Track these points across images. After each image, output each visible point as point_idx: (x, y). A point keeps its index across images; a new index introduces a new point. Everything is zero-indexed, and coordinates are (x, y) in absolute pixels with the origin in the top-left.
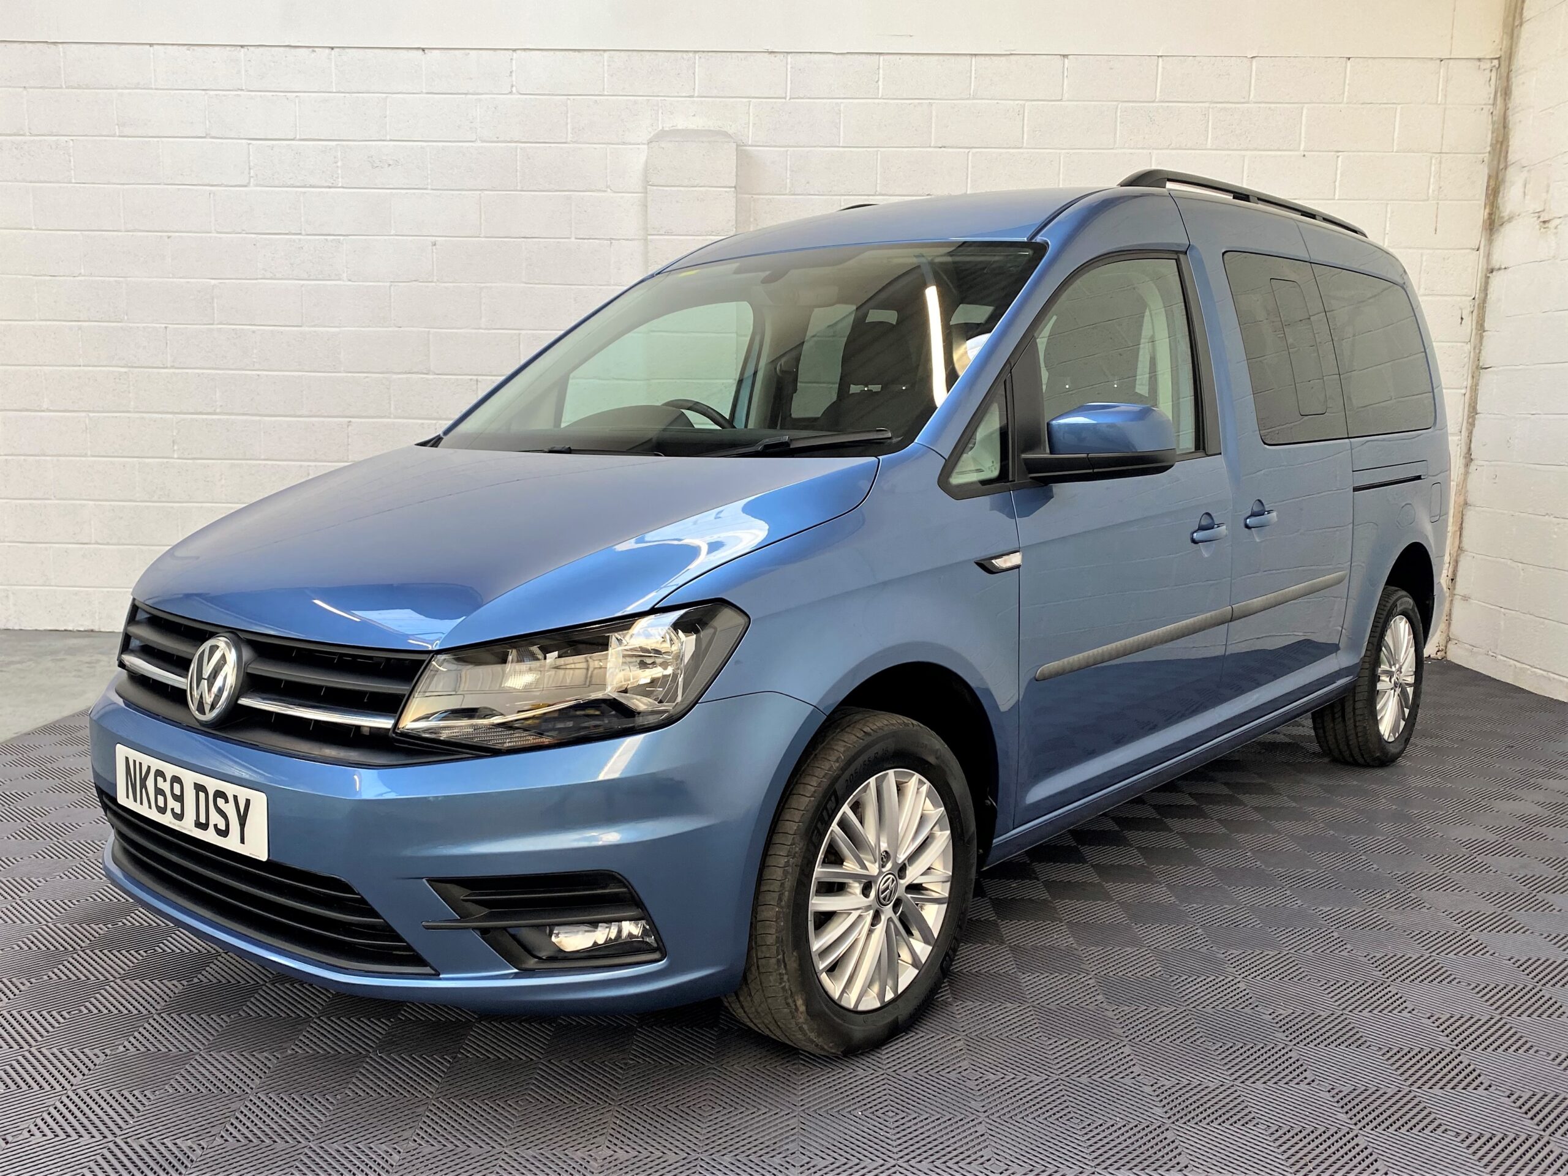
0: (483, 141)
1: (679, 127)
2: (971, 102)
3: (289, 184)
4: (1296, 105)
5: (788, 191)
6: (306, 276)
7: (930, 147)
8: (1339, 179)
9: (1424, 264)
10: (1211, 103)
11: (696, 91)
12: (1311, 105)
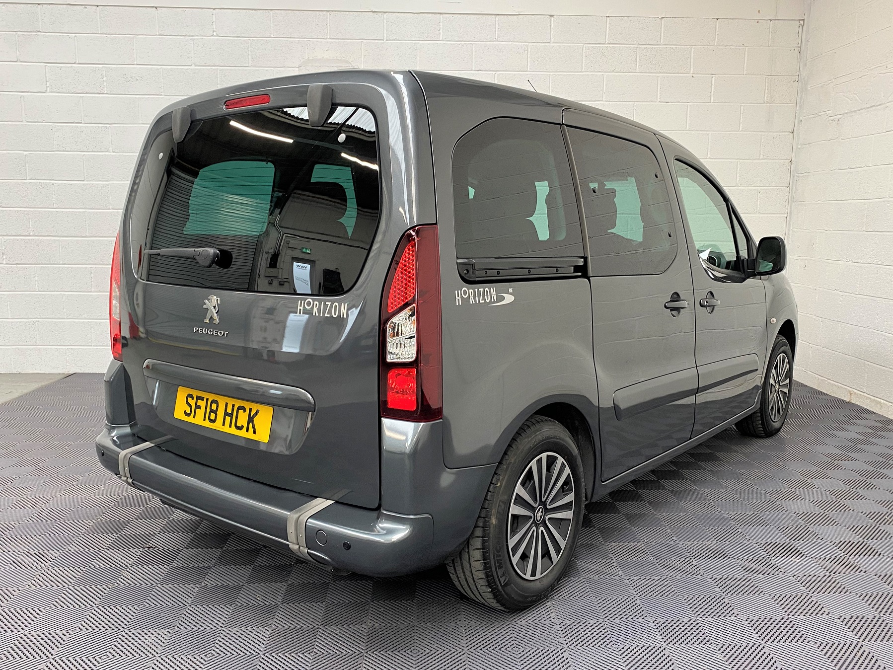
0: (196, 66)
1: (319, 57)
2: (496, 43)
3: (72, 91)
4: (688, 47)
6: (86, 149)
7: (472, 70)
8: (713, 91)
9: (762, 141)
10: (639, 44)
11: (328, 34)
12: (696, 47)
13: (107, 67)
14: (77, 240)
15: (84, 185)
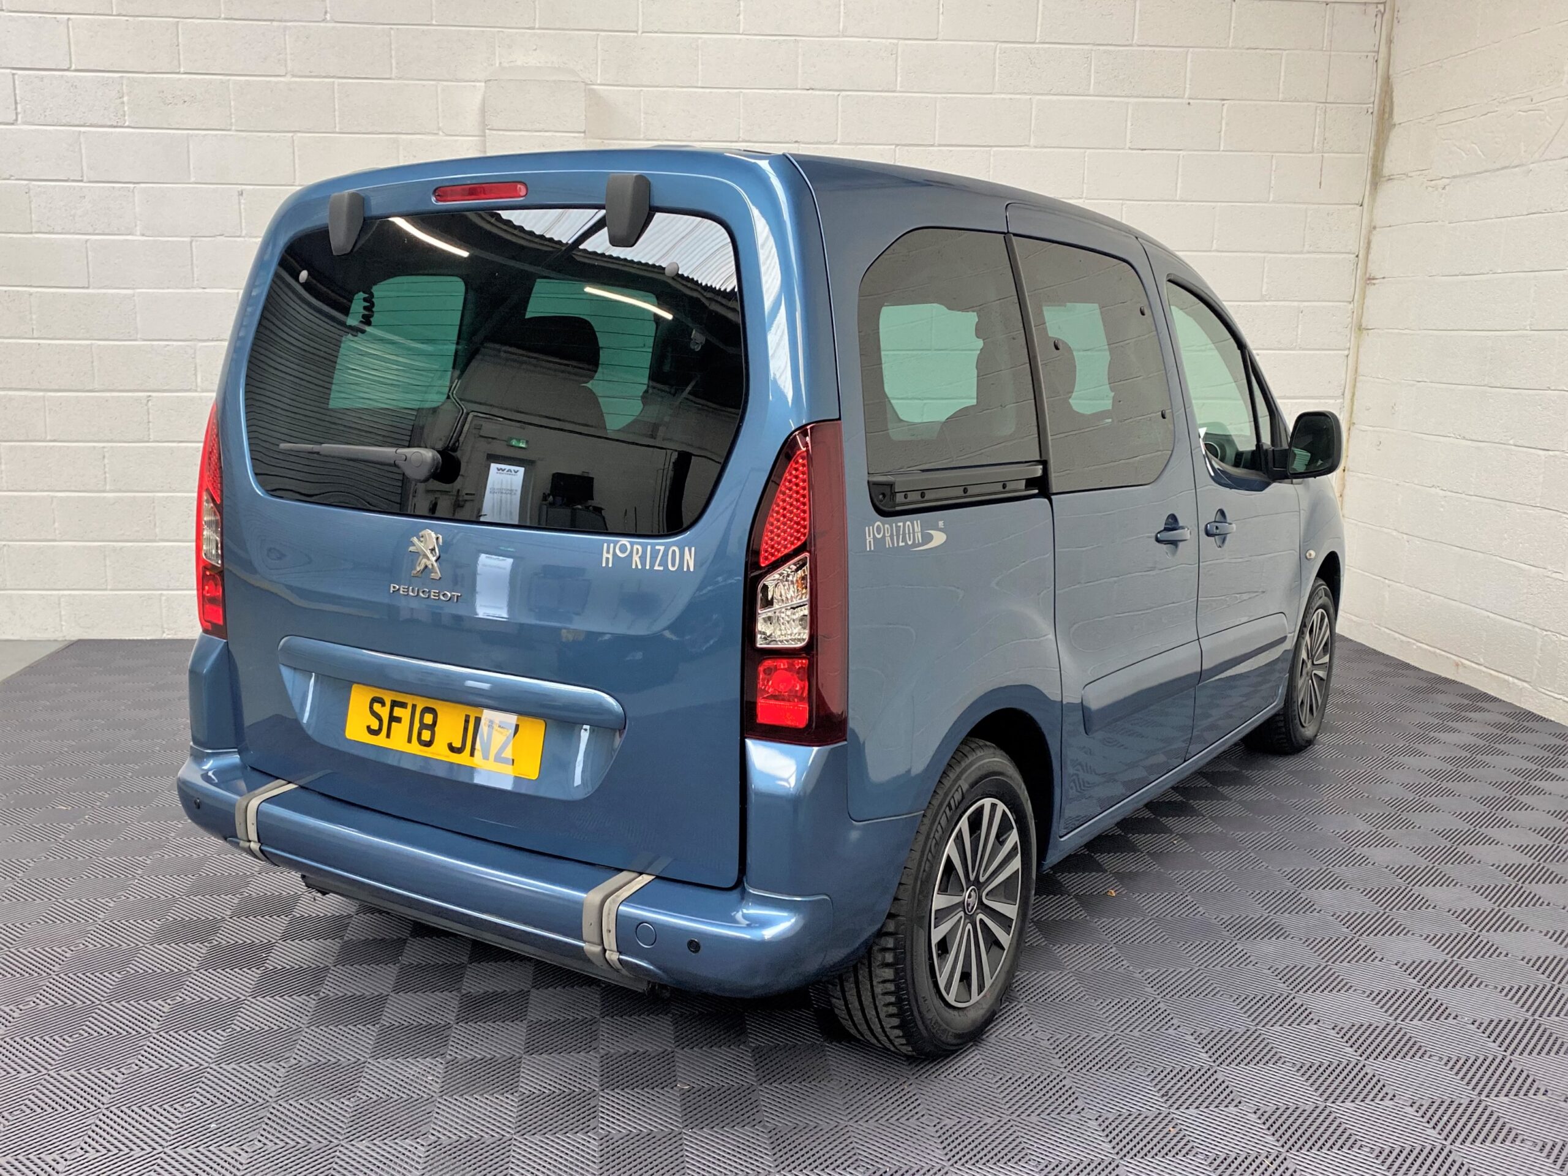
0: (294, 76)
1: (519, 63)
2: (840, 39)
3: (64, 121)
4: (1182, 49)
5: (641, 136)
6: (91, 230)
7: (797, 89)
8: (1223, 129)
9: (1309, 220)
10: (1094, 44)
11: (537, 21)
12: (1196, 50)
13: (129, 78)
14: (77, 397)
15: (88, 295)
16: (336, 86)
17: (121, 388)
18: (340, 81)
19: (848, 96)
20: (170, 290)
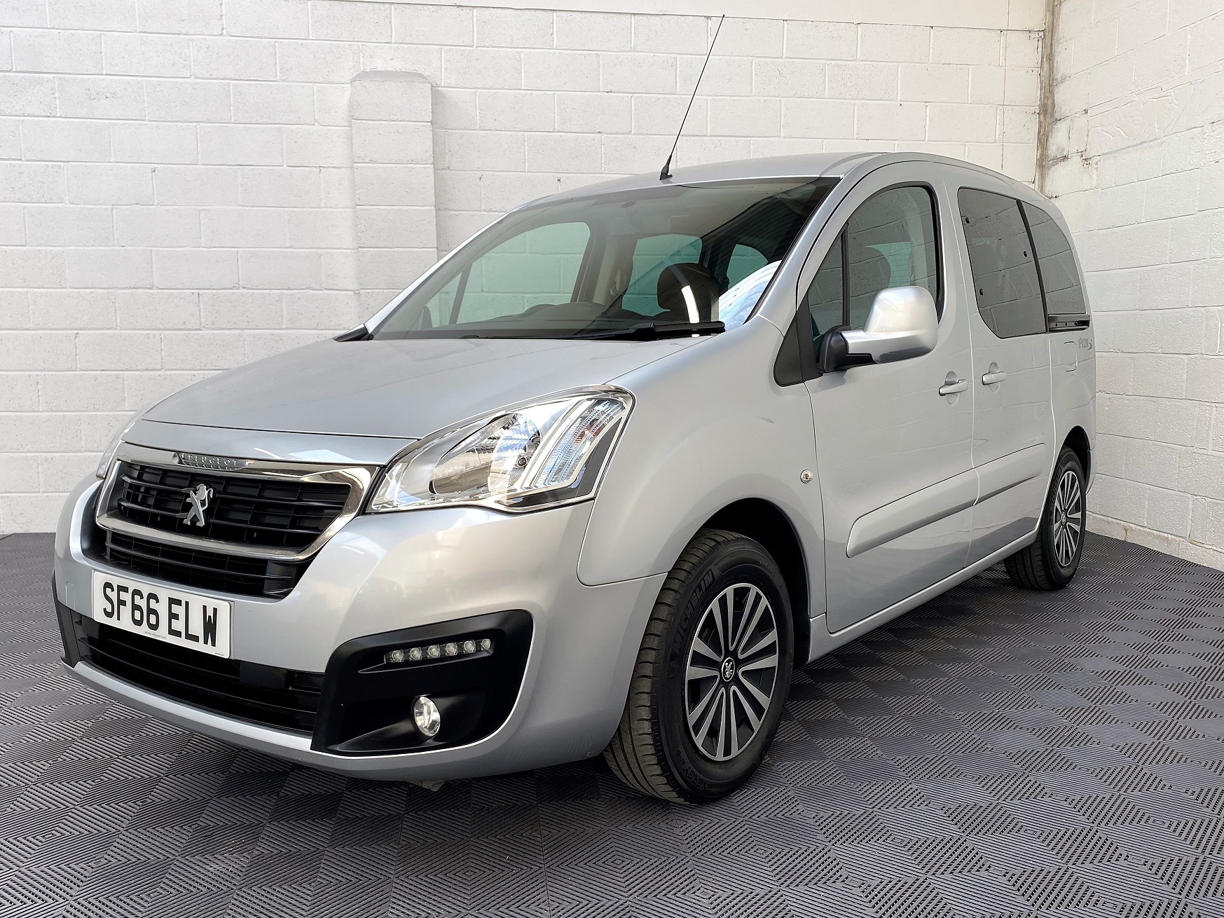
0: (197, 78)
3: (6, 112)
5: (477, 127)
8: (928, 124)
10: (827, 59)
11: (393, 37)
12: (904, 64)
13: (60, 78)
14: (15, 335)
15: (25, 252)
16: (231, 87)
17: (54, 327)
18: (234, 82)
19: (639, 97)
20: (94, 248)
